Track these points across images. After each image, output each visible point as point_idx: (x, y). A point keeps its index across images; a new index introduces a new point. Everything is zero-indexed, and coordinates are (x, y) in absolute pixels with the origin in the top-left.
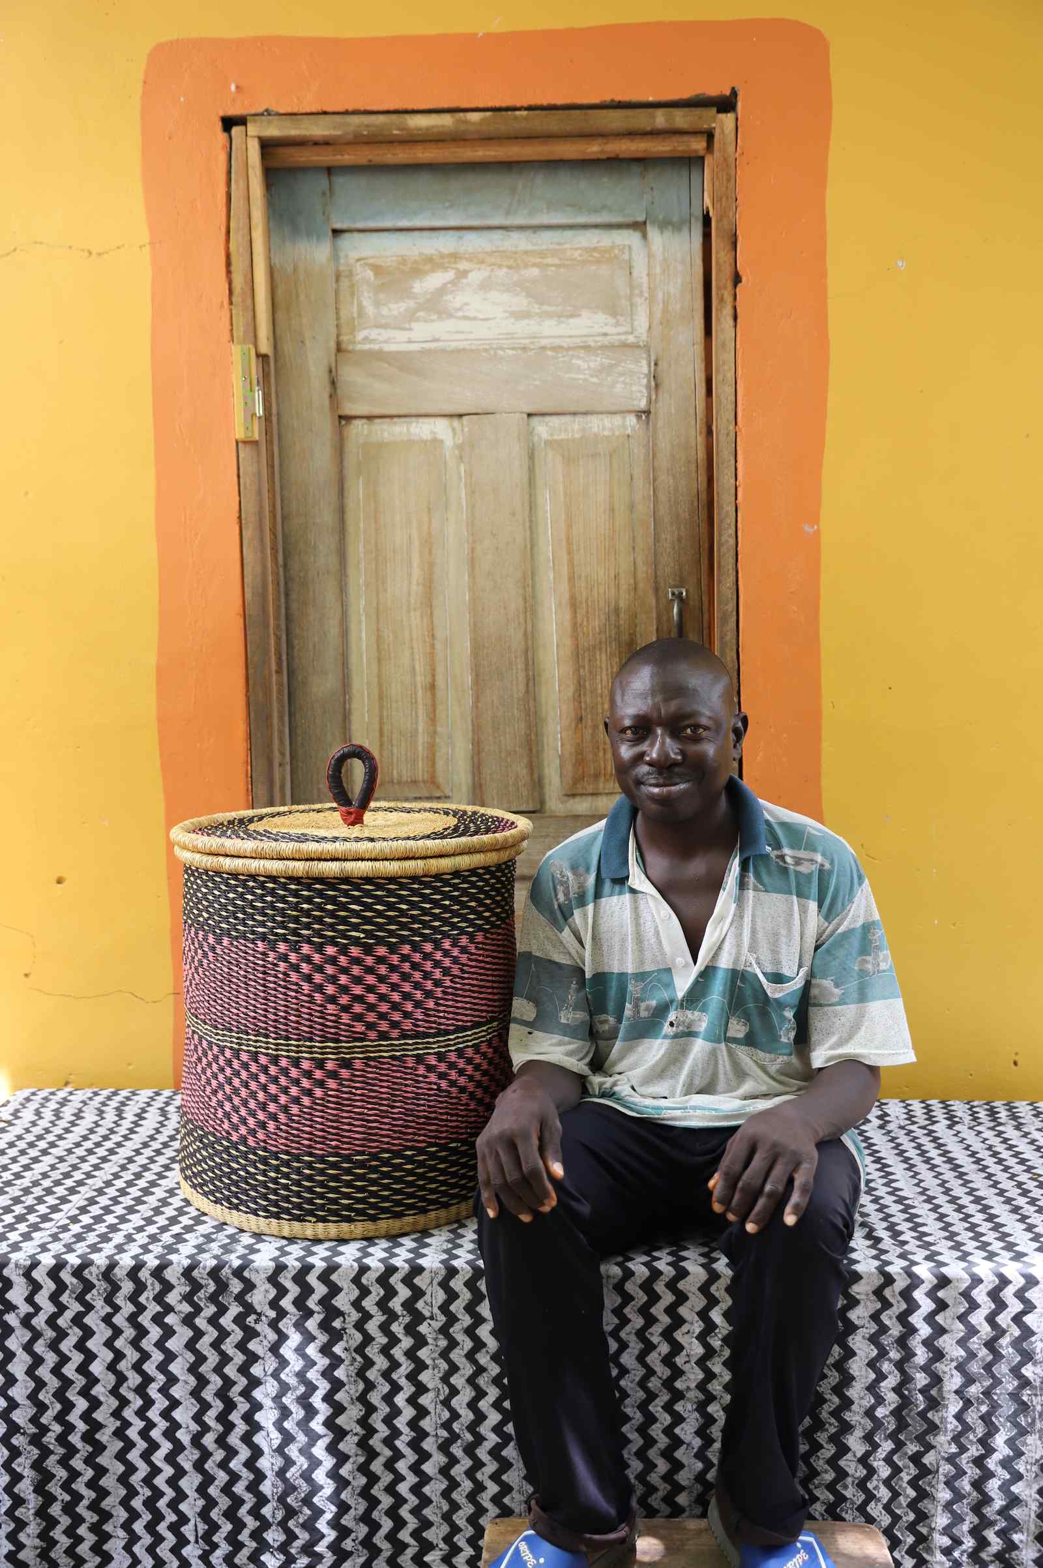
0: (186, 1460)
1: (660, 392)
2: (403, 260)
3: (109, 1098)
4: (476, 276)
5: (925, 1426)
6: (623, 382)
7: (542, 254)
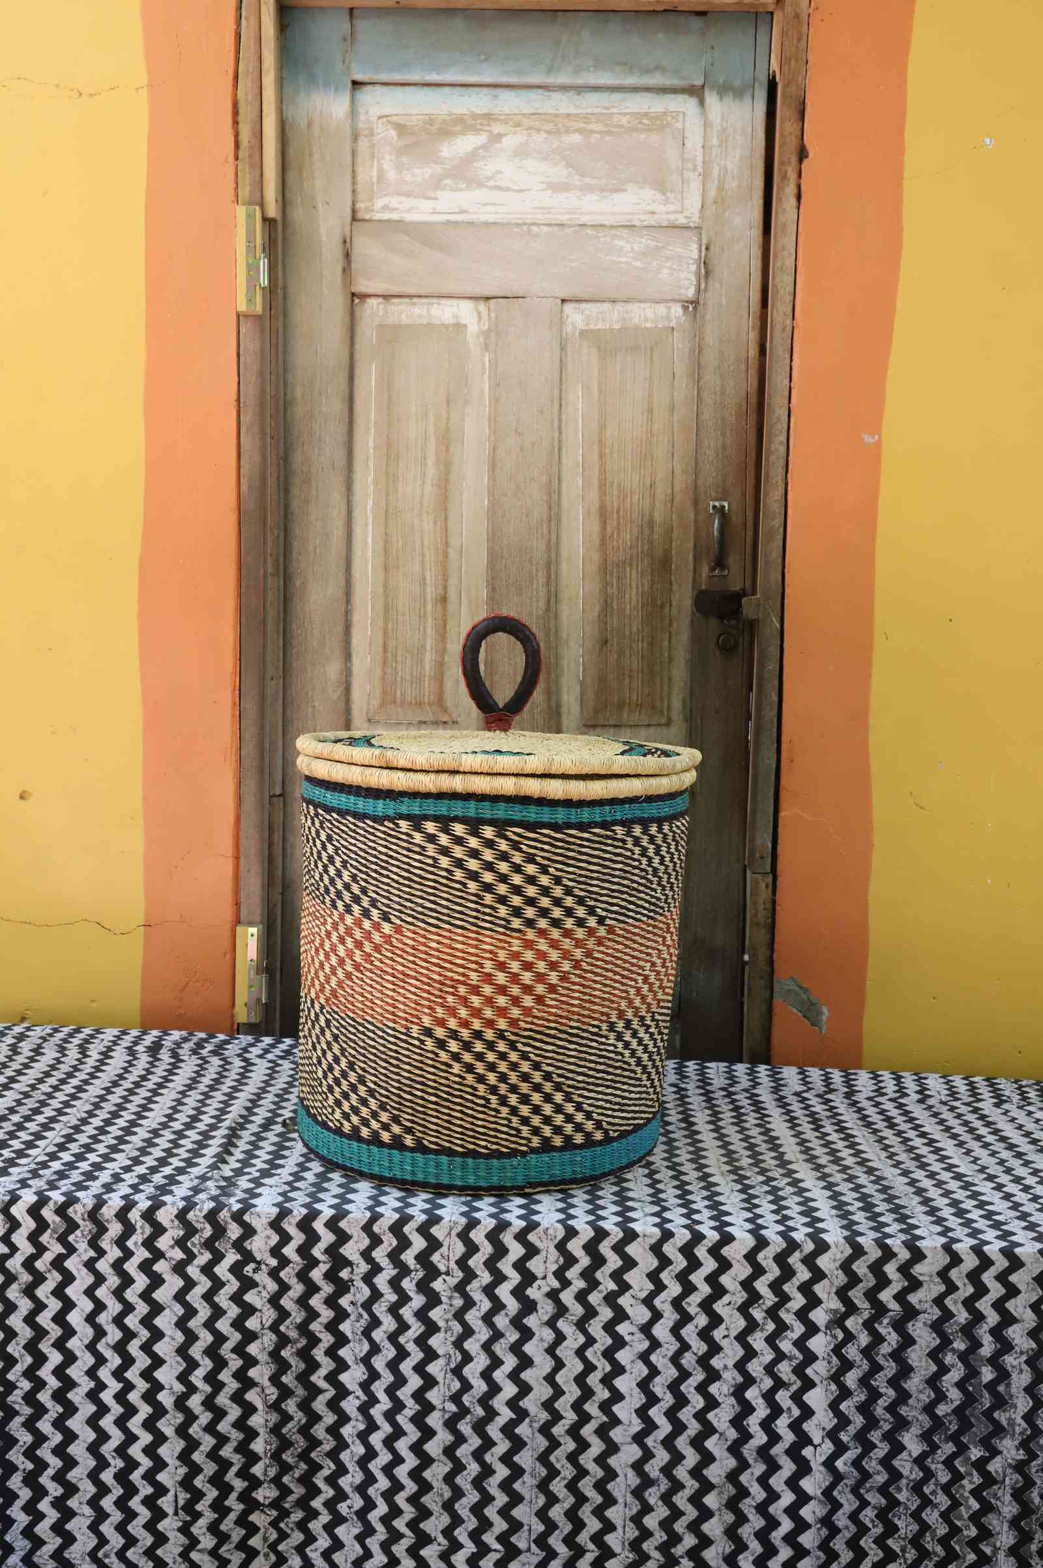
0: (167, 1426)
1: (710, 281)
2: (430, 120)
3: (71, 1035)
4: (511, 141)
5: (991, 1428)
6: (670, 268)
7: (586, 118)
